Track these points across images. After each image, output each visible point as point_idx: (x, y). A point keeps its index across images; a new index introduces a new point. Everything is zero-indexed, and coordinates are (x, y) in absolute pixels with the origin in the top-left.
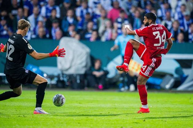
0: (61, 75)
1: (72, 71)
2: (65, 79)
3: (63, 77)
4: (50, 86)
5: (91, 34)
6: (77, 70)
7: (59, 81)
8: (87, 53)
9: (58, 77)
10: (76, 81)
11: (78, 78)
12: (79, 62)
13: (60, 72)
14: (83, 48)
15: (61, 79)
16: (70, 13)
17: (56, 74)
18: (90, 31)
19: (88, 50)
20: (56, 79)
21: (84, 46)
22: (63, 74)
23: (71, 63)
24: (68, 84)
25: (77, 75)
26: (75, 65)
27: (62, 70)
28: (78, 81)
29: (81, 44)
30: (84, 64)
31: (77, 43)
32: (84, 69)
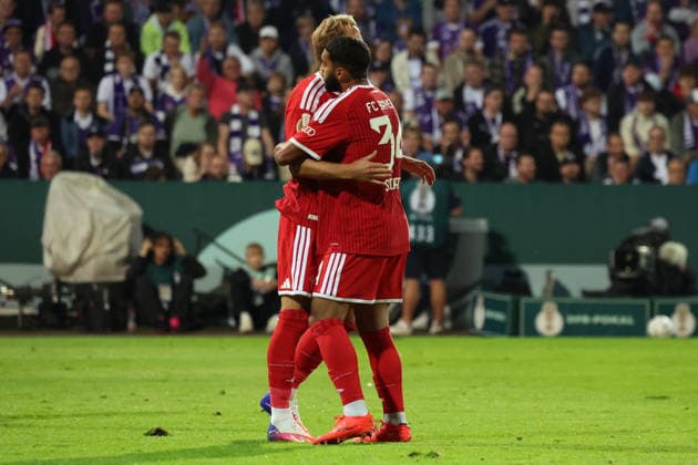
0: (54, 288)
1: (85, 275)
2: (67, 301)
3: (60, 294)
4: (20, 323)
6: (102, 271)
7: (47, 306)
8: (132, 219)
9: (44, 292)
10: (100, 304)
11: (106, 295)
12: (109, 247)
13: (49, 279)
14: (120, 203)
15: (55, 299)
16: (81, 97)
17: (37, 284)
19: (136, 210)
20: (37, 301)
21: (125, 198)
22: (60, 284)
23: (84, 250)
24: (74, 314)
25: (103, 285)
26: (95, 255)
27: (54, 272)
28: (107, 306)
29: (116, 193)
30: (123, 253)
31: (103, 191)
32: (124, 269)
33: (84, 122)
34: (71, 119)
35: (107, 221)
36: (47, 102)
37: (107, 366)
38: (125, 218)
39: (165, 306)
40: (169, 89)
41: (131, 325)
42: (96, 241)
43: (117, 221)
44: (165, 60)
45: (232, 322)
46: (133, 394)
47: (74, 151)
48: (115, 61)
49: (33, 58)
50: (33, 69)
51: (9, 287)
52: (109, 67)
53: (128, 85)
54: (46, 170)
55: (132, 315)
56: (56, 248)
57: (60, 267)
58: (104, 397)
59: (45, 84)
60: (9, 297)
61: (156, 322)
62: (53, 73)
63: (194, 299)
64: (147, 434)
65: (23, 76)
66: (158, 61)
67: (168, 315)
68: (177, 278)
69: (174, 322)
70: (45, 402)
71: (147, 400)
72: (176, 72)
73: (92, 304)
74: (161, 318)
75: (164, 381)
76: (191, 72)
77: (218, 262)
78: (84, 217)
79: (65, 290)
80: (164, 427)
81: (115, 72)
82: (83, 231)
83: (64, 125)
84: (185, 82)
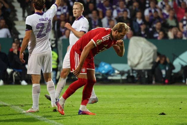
0: (131, 71)
1: (140, 67)
2: (135, 75)
3: (133, 73)
4: (121, 81)
5: (158, 33)
6: (145, 66)
7: (129, 77)
8: (154, 51)
9: (128, 72)
10: (144, 76)
11: (146, 73)
12: (147, 59)
13: (129, 68)
14: (151, 46)
15: (131, 74)
17: (126, 70)
18: (158, 31)
19: (155, 48)
20: (126, 75)
21: (152, 44)
22: (133, 70)
23: (140, 60)
24: (137, 79)
25: (145, 70)
26: (143, 61)
27: (131, 66)
28: (146, 77)
29: (149, 43)
30: (151, 61)
31: (145, 42)
32: (152, 65)
33: (139, 21)
34: (136, 21)
35: (146, 51)
36: (129, 16)
37: (147, 94)
38: (152, 50)
39: (164, 76)
40: (165, 11)
41: (154, 82)
42: (143, 57)
43: (149, 51)
44: (164, 3)
45: (184, 81)
46: (155, 103)
47: (137, 30)
48: (149, 4)
49: (125, 3)
50: (125, 6)
51: (118, 71)
52: (147, 5)
53: (153, 11)
54: (129, 36)
55: (154, 79)
56: (131, 59)
57: (133, 65)
58: (146, 103)
59: (128, 10)
60: (118, 74)
61: (161, 81)
62: (130, 7)
63: (172, 74)
64: (159, 114)
65: (122, 8)
66: (162, 3)
67: (165, 79)
68: (167, 68)
69: (166, 81)
70: (129, 105)
71: (159, 104)
72: (167, 6)
73: (142, 76)
74: (163, 80)
75: (164, 99)
76: (172, 6)
77: (180, 63)
78: (140, 50)
79: (134, 72)
80: (164, 112)
81: (149, 7)
82: (139, 54)
83: (134, 22)
84: (170, 9)
